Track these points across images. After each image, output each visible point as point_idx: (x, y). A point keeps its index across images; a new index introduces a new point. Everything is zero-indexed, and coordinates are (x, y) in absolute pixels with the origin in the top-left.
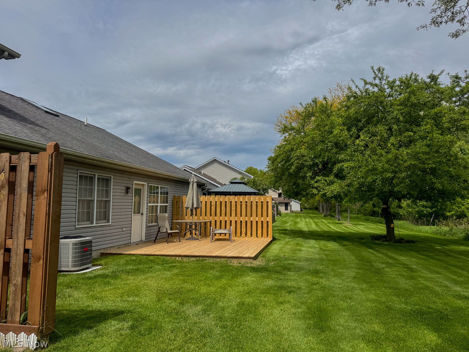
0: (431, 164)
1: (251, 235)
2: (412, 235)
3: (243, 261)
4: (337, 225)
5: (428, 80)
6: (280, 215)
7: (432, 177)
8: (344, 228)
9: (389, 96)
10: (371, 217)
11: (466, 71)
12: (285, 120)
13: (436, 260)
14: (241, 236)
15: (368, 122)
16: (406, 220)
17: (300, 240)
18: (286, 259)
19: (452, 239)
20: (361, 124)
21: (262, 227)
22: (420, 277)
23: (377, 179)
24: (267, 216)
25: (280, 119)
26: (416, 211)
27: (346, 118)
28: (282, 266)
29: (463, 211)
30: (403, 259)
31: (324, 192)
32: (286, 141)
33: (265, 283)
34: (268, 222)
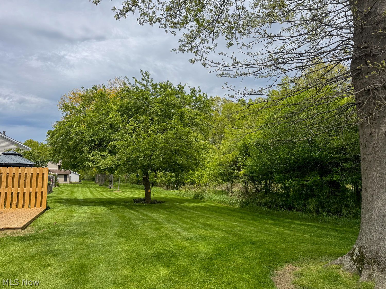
0: (176, 147)
1: (23, 205)
2: (163, 197)
3: (9, 232)
4: (109, 192)
5: (178, 89)
6: (58, 186)
7: (176, 155)
8: (114, 194)
9: (152, 95)
10: (136, 185)
11: (199, 87)
12: (69, 99)
13: (175, 214)
14: (11, 207)
15: (137, 112)
16: (160, 186)
17: (74, 207)
18: (57, 225)
19: (187, 199)
20: (131, 113)
21: (36, 198)
22: (163, 227)
23: (140, 155)
24: (42, 187)
25: (64, 98)
26: (167, 180)
27: (121, 106)
28: (51, 233)
29: (194, 179)
30: (154, 215)
31: (98, 165)
32: (68, 118)
33: (30, 251)
34: (42, 192)
